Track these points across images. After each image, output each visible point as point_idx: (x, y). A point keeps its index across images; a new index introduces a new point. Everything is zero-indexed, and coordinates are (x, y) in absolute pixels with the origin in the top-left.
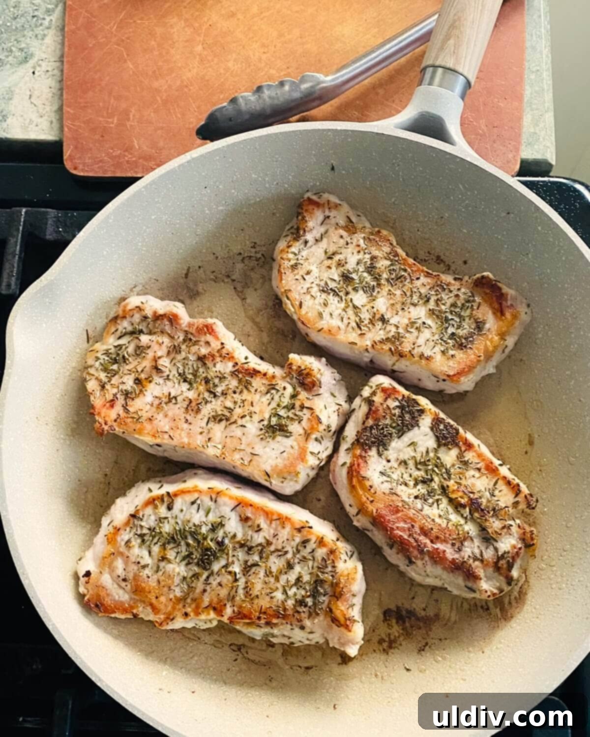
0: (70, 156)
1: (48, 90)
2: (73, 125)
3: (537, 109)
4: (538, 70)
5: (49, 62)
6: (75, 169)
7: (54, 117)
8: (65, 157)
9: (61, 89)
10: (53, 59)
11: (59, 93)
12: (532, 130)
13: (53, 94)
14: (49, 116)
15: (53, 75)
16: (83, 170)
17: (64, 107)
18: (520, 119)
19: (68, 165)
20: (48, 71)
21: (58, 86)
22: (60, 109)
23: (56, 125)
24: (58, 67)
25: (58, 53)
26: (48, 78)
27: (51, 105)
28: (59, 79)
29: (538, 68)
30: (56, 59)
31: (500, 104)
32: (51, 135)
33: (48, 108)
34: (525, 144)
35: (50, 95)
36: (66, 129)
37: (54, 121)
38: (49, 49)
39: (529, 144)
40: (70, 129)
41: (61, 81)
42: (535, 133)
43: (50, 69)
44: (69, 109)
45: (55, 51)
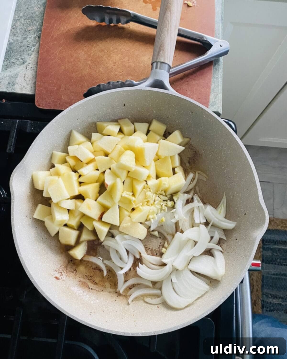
0: (37, 100)
1: (31, 75)
2: (40, 89)
3: (216, 92)
4: (217, 78)
5: (32, 64)
6: (39, 106)
7: (33, 85)
8: (36, 101)
9: (36, 75)
10: (34, 63)
11: (35, 76)
12: (213, 100)
13: (33, 76)
14: (31, 85)
15: (34, 69)
16: (42, 106)
17: (37, 82)
18: (209, 96)
19: (37, 104)
20: (31, 68)
21: (35, 74)
22: (35, 83)
23: (33, 89)
24: (35, 66)
25: (36, 61)
26: (31, 70)
27: (32, 81)
28: (35, 71)
29: (217, 77)
30: (35, 63)
31: (202, 90)
32: (31, 92)
33: (31, 82)
34: (210, 105)
35: (32, 77)
36: (37, 90)
37: (33, 86)
38: (33, 60)
39: (212, 105)
41: (36, 72)
42: (215, 101)
43: (32, 67)
44: (38, 83)
45: (35, 60)
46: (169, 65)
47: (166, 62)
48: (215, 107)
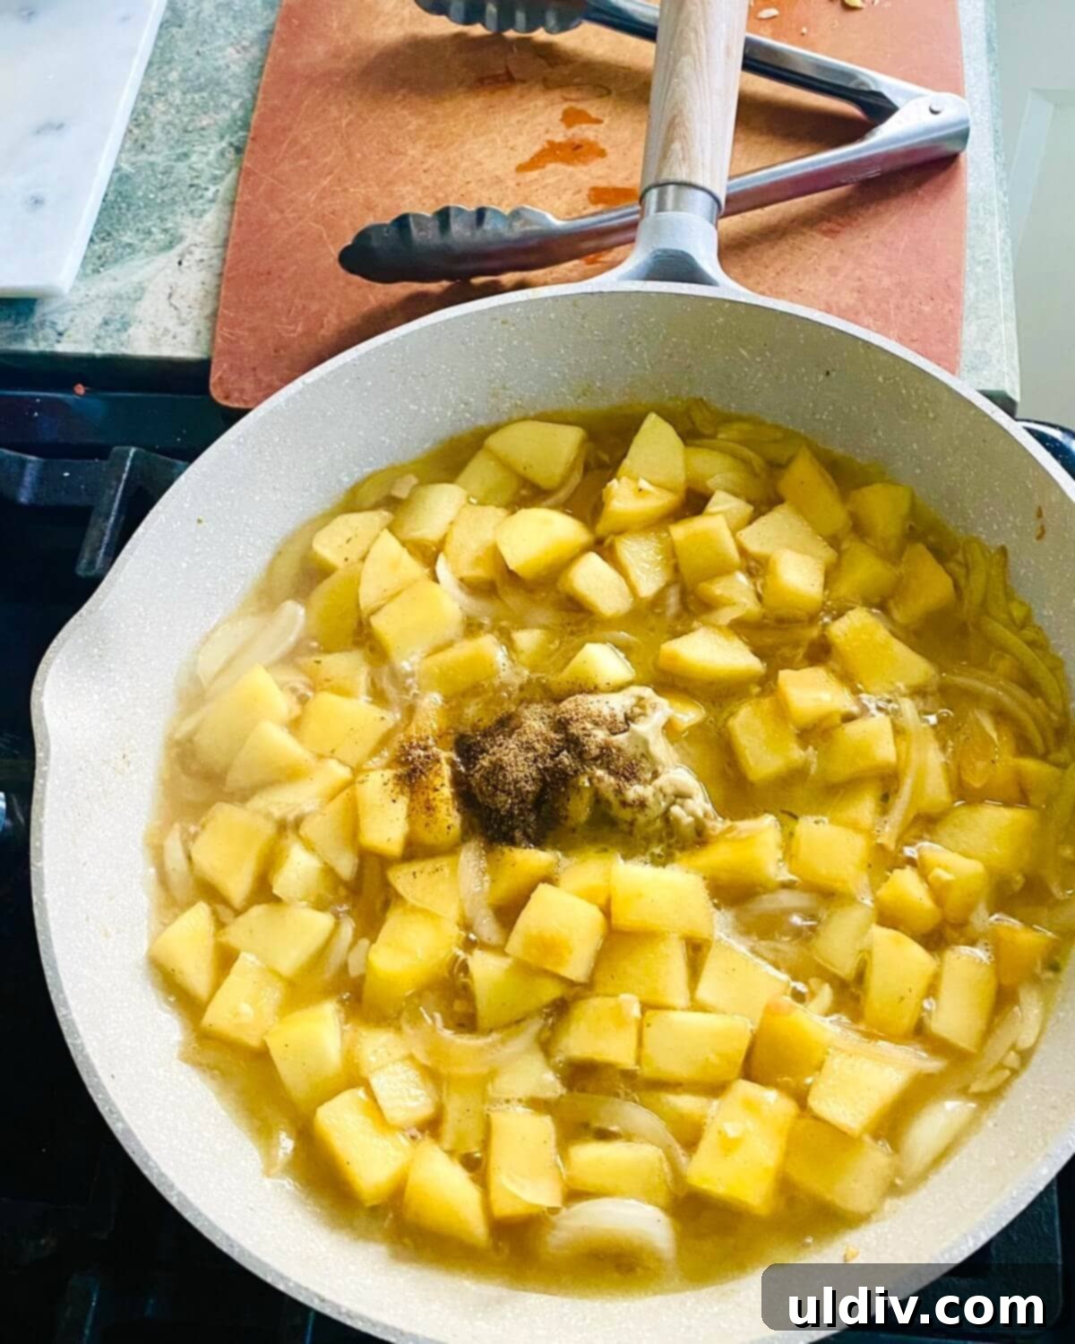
0: (220, 378)
1: (200, 287)
2: (232, 334)
3: (986, 317)
4: (988, 261)
5: (206, 247)
6: (227, 398)
7: (203, 325)
8: (213, 379)
9: (219, 286)
10: (212, 244)
11: (215, 291)
12: (978, 347)
13: (207, 292)
14: (196, 324)
15: (211, 266)
16: (237, 400)
17: (221, 309)
18: (955, 330)
19: (216, 393)
20: (202, 260)
21: (215, 281)
22: (214, 316)
23: (205, 337)
24: (218, 255)
25: (222, 235)
26: (200, 270)
27: (201, 309)
28: (217, 272)
29: (988, 257)
30: (219, 242)
31: (923, 307)
32: (196, 351)
33: (195, 313)
34: (966, 369)
35: (202, 293)
36: (219, 340)
37: (202, 328)
38: (208, 230)
39: (973, 368)
40: (225, 339)
41: (221, 275)
42: (985, 352)
43: (205, 257)
44: (226, 312)
45: (217, 232)
46: (710, 193)
47: (700, 182)
48: (985, 373)
